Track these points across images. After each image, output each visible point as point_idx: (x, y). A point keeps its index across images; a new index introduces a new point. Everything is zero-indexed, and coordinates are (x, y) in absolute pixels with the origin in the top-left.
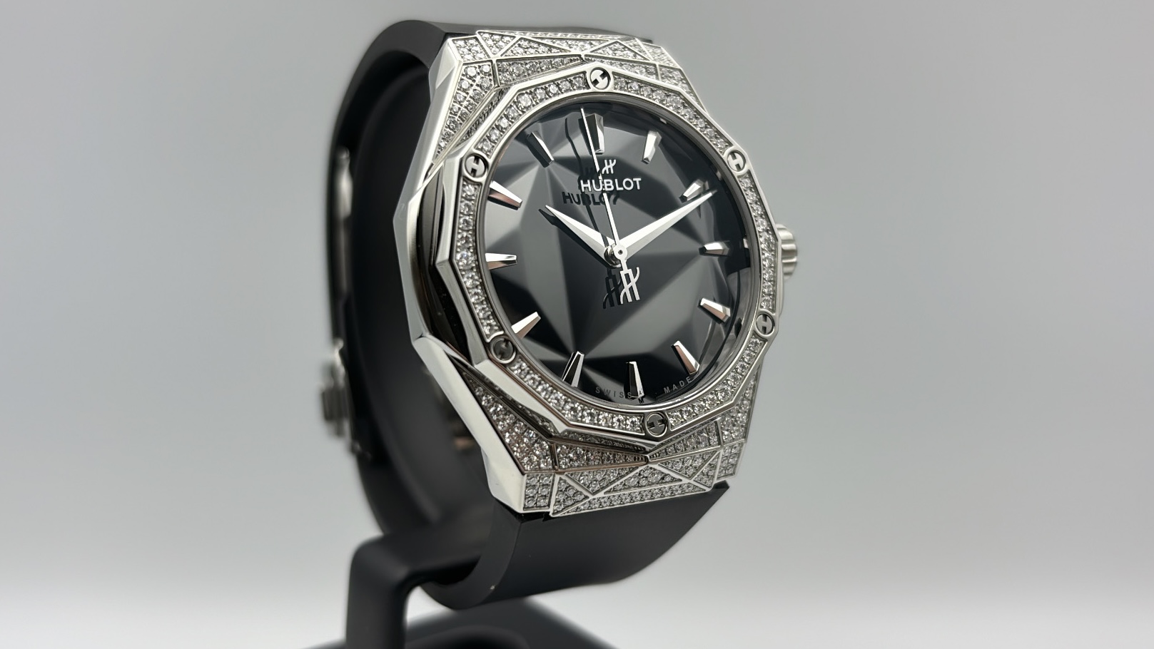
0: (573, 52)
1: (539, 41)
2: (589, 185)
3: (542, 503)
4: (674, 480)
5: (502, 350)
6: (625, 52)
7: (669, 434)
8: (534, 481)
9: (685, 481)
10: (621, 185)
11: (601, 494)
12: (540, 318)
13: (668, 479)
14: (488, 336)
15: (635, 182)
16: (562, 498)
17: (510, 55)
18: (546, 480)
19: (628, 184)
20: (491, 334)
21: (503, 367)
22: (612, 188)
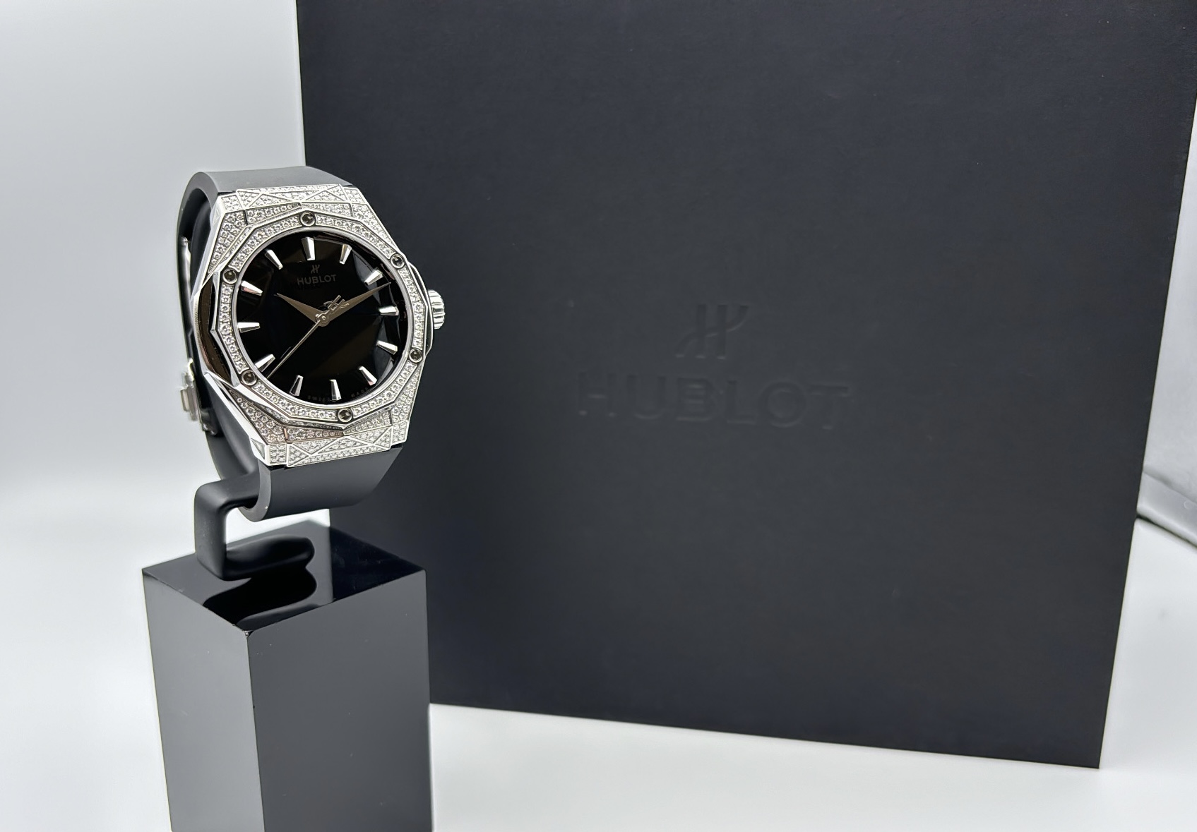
0: (294, 201)
1: (274, 195)
2: (302, 281)
3: (281, 459)
4: (362, 444)
5: (249, 377)
6: (330, 197)
7: (353, 420)
8: (274, 448)
9: (369, 445)
10: (323, 280)
11: (316, 454)
12: (275, 358)
13: (358, 444)
14: (240, 371)
15: (332, 278)
16: (292, 456)
17: (255, 206)
18: (282, 447)
19: (328, 278)
20: (242, 369)
21: (250, 387)
22: (317, 282)
